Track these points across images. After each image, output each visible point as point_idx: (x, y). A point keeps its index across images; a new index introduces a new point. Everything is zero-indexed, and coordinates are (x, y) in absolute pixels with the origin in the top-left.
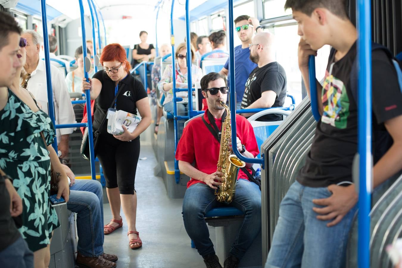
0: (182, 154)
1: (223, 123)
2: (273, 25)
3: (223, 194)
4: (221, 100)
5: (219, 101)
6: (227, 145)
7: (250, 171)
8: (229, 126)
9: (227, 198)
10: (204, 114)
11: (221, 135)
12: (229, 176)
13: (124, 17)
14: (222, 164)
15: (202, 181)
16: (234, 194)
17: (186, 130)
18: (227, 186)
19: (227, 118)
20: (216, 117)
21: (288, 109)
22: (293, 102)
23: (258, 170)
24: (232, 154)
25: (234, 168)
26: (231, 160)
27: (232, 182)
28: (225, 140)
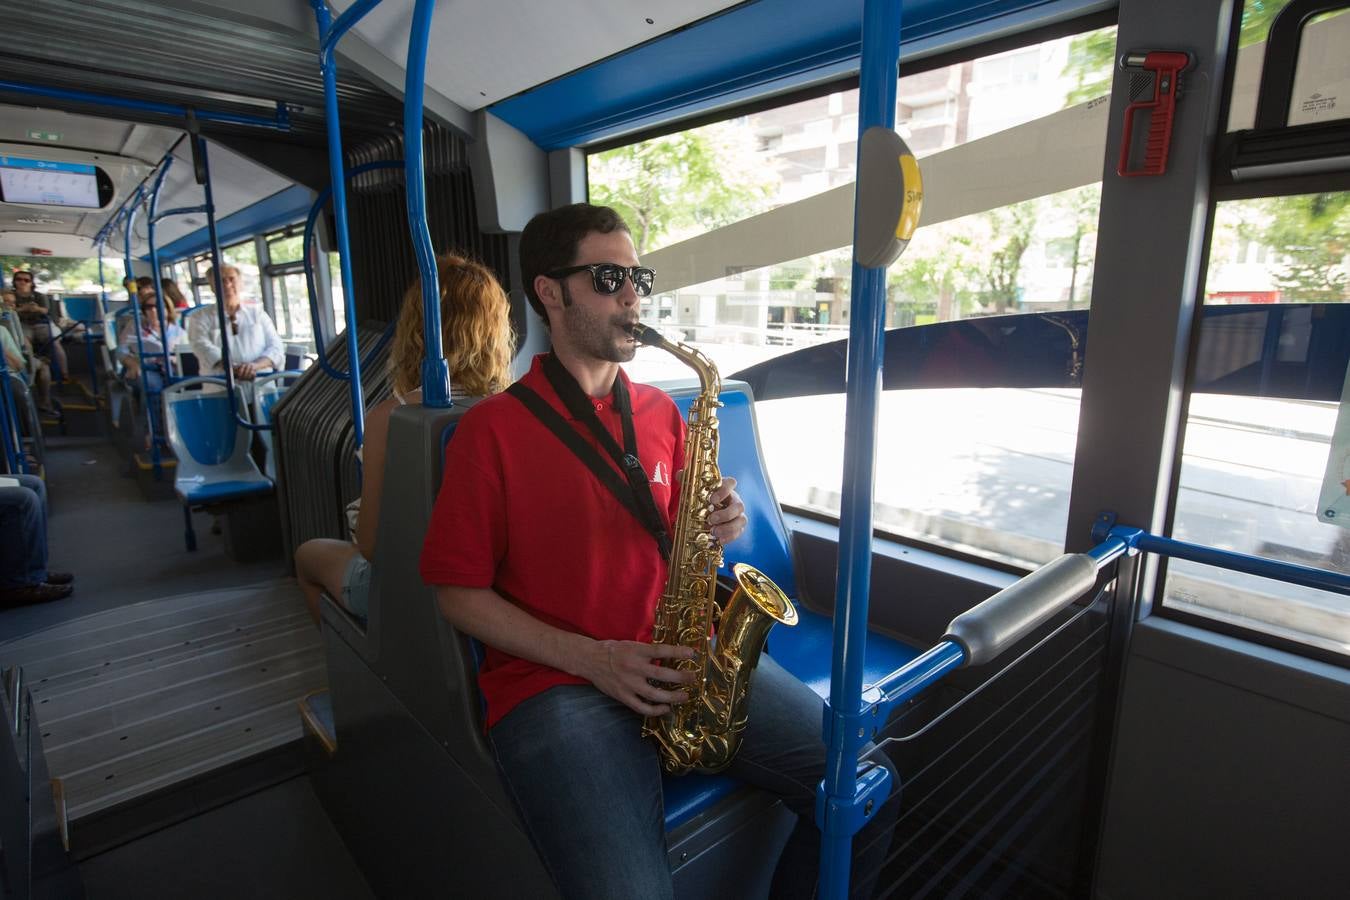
13: (35, 251)
28: (693, 500)
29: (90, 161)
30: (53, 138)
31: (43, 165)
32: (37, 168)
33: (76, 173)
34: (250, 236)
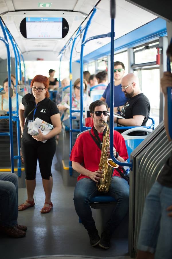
0: (75, 157)
1: (104, 136)
2: (141, 68)
3: (102, 186)
4: (103, 120)
5: (102, 121)
6: (106, 152)
7: (122, 171)
8: (108, 139)
9: (105, 189)
10: (91, 129)
11: (102, 144)
12: (107, 173)
13: (38, 59)
14: (103, 165)
15: (88, 176)
16: (110, 186)
17: (78, 140)
18: (105, 181)
19: (107, 133)
20: (99, 132)
21: (150, 128)
22: (153, 123)
23: (127, 170)
24: (109, 158)
25: (111, 168)
26: (109, 162)
27: (109, 179)
28: (105, 148)
29: (60, 15)
30: (48, 6)
31: (43, 19)
32: (40, 22)
33: (55, 22)
34: (126, 49)
